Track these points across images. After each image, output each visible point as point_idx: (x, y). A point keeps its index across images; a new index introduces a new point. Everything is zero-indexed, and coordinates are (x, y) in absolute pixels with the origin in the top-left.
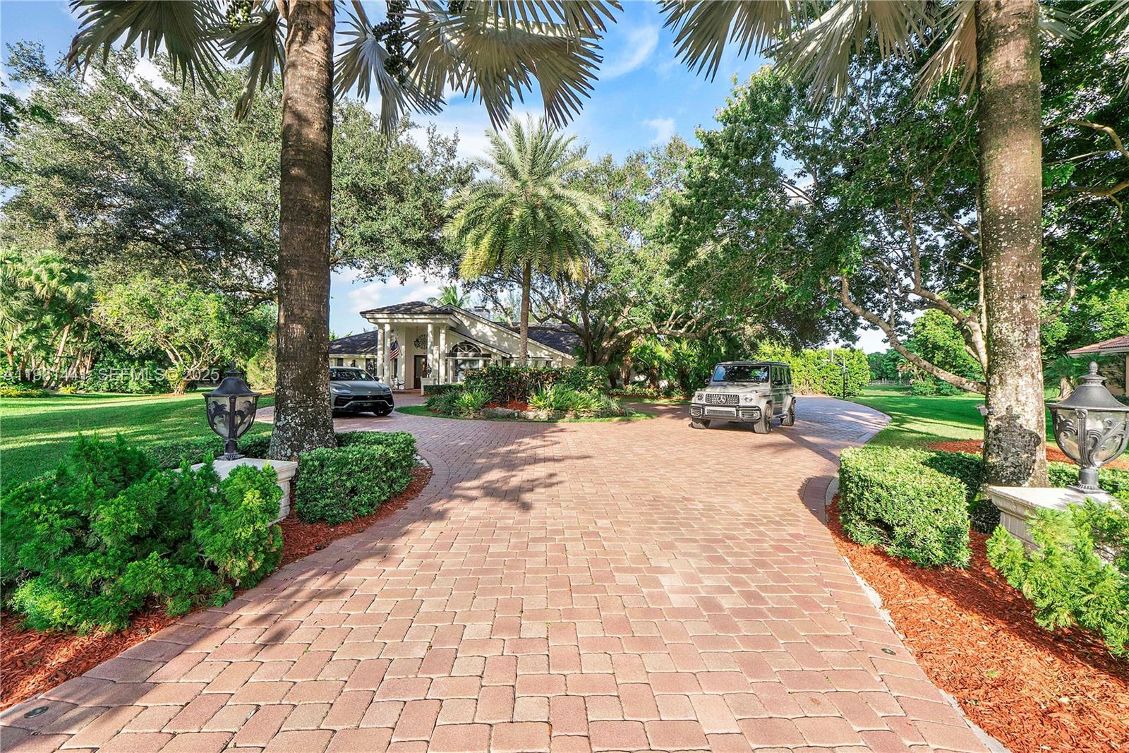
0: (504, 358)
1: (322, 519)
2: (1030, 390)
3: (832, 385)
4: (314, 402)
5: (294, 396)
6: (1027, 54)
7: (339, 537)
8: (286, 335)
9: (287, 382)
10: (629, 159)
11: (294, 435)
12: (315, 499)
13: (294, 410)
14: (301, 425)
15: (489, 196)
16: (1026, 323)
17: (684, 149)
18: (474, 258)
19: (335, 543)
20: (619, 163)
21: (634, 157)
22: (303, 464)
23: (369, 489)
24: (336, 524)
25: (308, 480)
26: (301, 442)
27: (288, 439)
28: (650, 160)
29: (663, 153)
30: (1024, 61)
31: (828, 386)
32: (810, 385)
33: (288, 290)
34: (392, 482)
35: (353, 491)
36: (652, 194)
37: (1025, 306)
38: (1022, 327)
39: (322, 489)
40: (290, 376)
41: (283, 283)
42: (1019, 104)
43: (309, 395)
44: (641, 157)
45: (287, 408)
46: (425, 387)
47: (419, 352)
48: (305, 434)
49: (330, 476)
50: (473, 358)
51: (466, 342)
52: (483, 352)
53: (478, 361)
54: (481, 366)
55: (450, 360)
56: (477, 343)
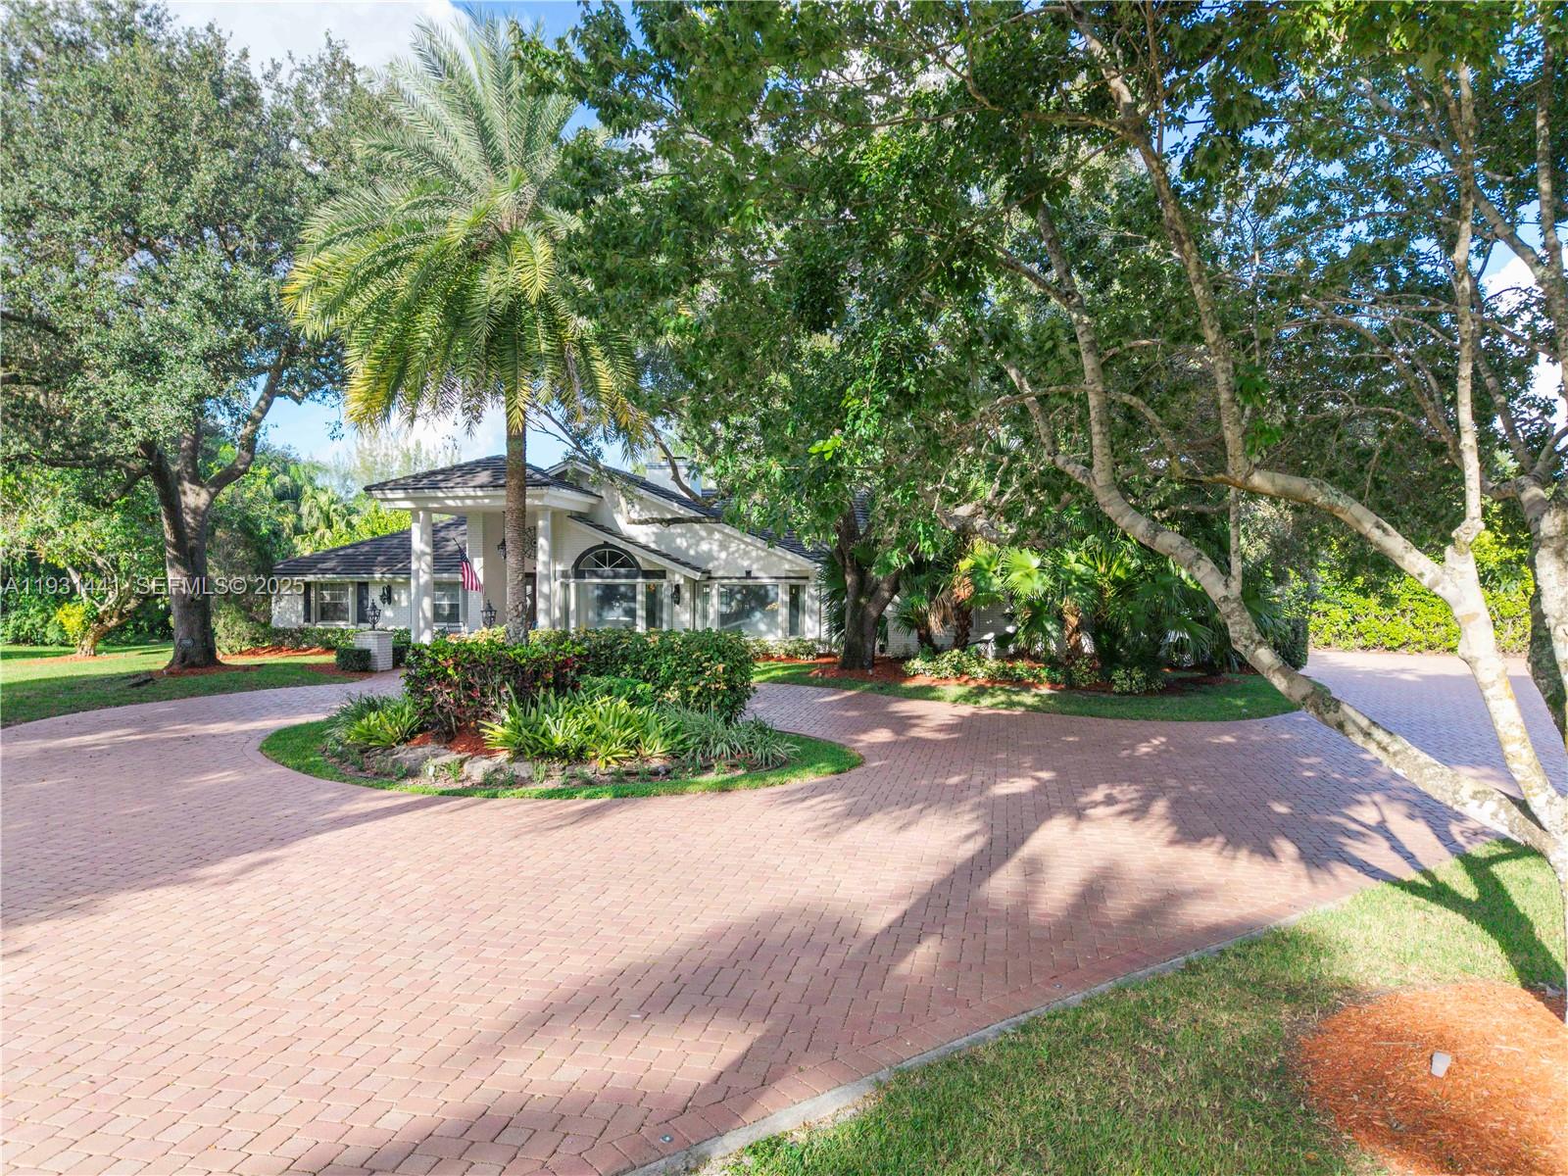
50: (623, 581)
51: (606, 545)
52: (645, 567)
53: (633, 587)
54: (640, 597)
55: (572, 586)
56: (630, 548)
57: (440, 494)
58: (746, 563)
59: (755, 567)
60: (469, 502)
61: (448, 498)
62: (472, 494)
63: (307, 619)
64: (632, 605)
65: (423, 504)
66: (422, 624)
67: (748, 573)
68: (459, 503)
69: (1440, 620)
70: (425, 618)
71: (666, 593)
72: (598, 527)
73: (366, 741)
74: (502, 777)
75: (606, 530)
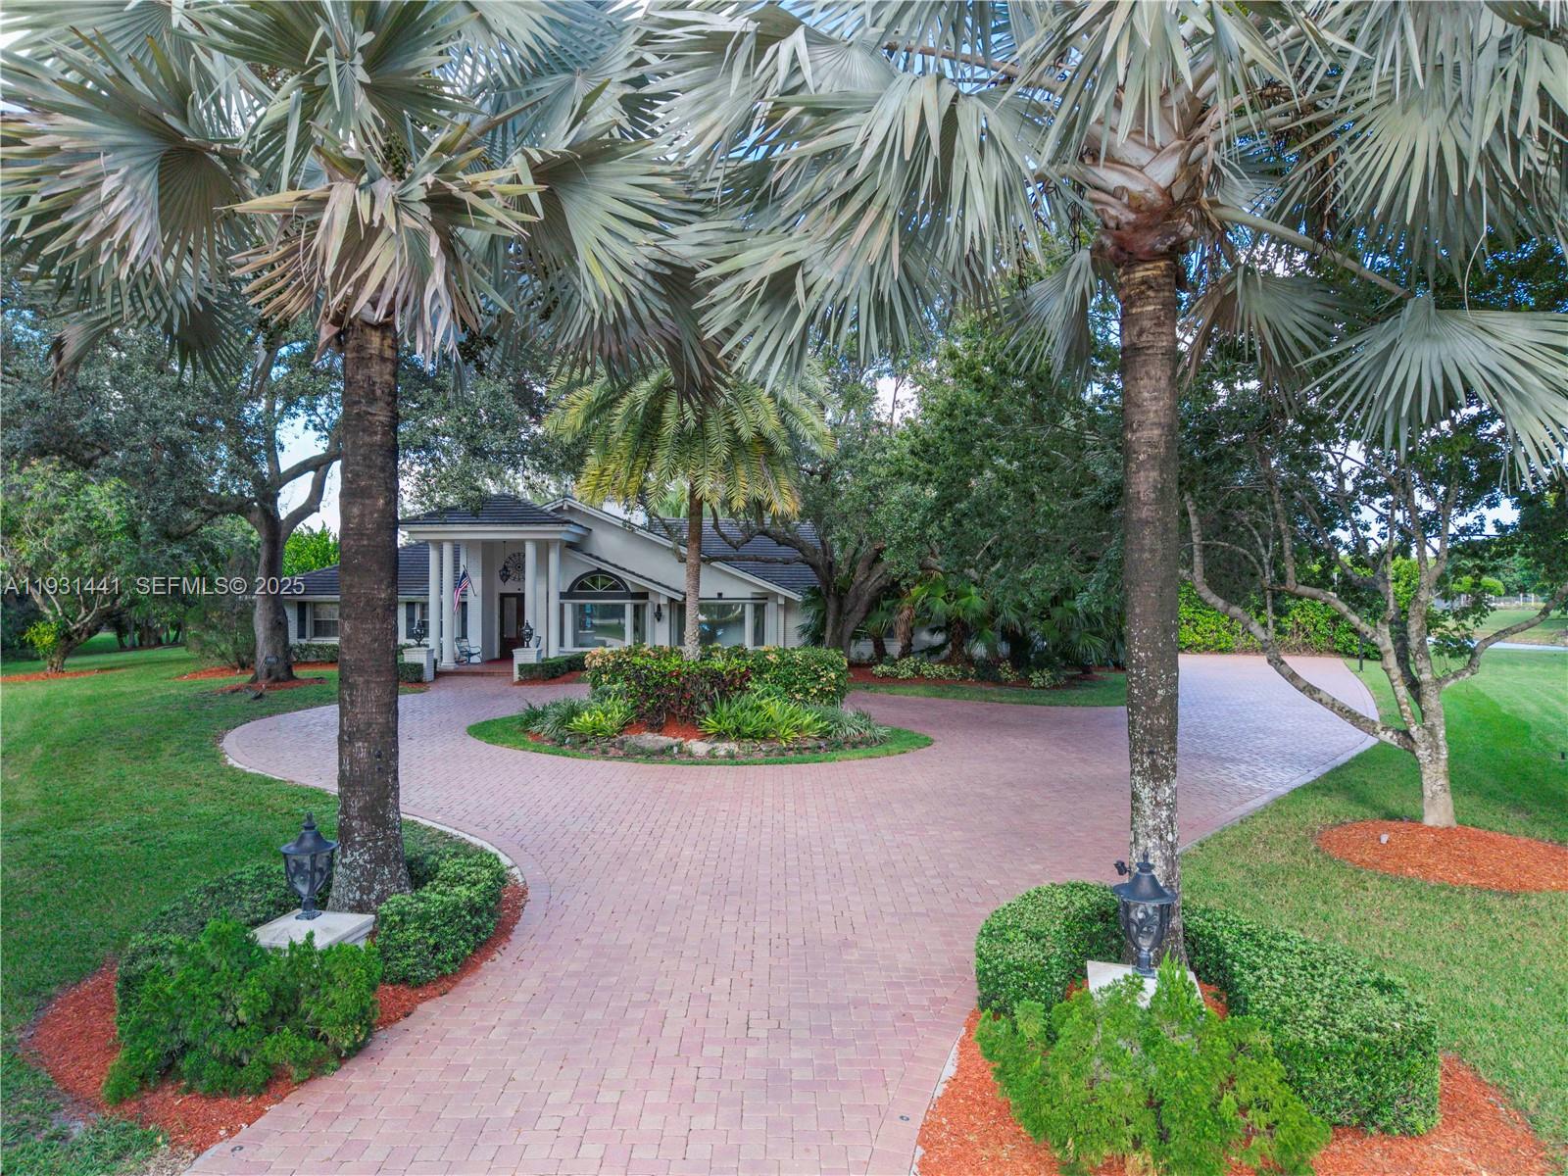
0: (672, 600)
1: (405, 980)
2: (1158, 853)
4: (384, 832)
5: (362, 828)
6: (1156, 487)
7: (424, 999)
8: (351, 755)
9: (354, 812)
11: (362, 874)
12: (397, 959)
13: (363, 844)
14: (370, 862)
16: (1155, 780)
19: (420, 1007)
22: (382, 920)
23: (453, 942)
24: (419, 986)
25: (388, 937)
26: (372, 883)
27: (356, 880)
30: (1153, 496)
33: (352, 703)
34: (478, 929)
35: (437, 947)
37: (1154, 761)
38: (1151, 784)
39: (404, 948)
40: (356, 805)
41: (346, 693)
42: (1147, 542)
43: (378, 826)
45: (354, 842)
46: (522, 667)
47: (510, 587)
48: (375, 873)
49: (411, 933)
50: (612, 601)
51: (599, 570)
52: (632, 589)
53: (623, 606)
54: (628, 615)
55: (569, 605)
56: (622, 574)
58: (719, 588)
59: (726, 591)
63: (302, 634)
64: (621, 621)
67: (720, 595)
68: (483, 536)
71: (649, 612)
72: (590, 555)
73: (594, 733)
74: (723, 753)
75: (598, 558)
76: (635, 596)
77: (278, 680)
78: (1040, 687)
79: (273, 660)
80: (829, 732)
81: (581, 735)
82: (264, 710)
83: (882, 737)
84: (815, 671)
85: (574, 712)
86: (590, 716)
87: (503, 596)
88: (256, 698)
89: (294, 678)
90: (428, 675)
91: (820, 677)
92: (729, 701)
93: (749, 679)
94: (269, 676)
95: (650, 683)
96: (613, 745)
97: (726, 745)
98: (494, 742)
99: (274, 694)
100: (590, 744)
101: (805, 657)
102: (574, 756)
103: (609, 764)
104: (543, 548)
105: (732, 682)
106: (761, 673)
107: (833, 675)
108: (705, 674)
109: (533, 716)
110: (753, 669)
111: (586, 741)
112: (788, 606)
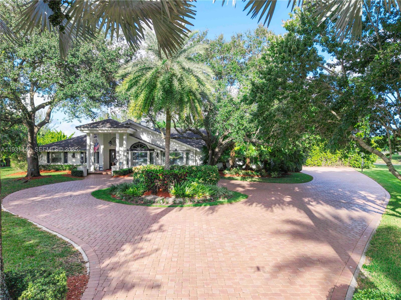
0: (161, 151)
3: (355, 162)
10: (233, 37)
15: (143, 69)
17: (265, 32)
18: (136, 106)
20: (228, 40)
21: (236, 36)
28: (246, 38)
29: (253, 34)
31: (353, 162)
32: (342, 162)
36: (247, 57)
44: (240, 36)
46: (114, 172)
47: (112, 147)
50: (143, 152)
51: (139, 142)
52: (149, 148)
53: (147, 153)
54: (148, 156)
55: (130, 153)
56: (146, 143)
57: (98, 129)
58: (175, 147)
59: (178, 148)
60: (105, 131)
61: (100, 130)
62: (107, 129)
63: (48, 162)
64: (146, 158)
65: (92, 132)
66: (91, 164)
67: (176, 150)
68: (103, 132)
69: (317, 159)
70: (92, 162)
71: (154, 155)
72: (137, 138)
73: (133, 195)
74: (178, 202)
75: (139, 139)
76: (150, 150)
77: (34, 176)
78: (274, 177)
79: (33, 170)
80: (214, 194)
81: (129, 196)
82: (26, 187)
83: (231, 195)
84: (209, 173)
85: (127, 187)
86: (132, 189)
87: (110, 150)
88: (25, 182)
89: (40, 175)
90: (85, 174)
91: (210, 175)
92: (180, 184)
93: (187, 176)
94: (32, 175)
95: (153, 178)
96: (140, 199)
97: (179, 199)
98: (99, 198)
99: (32, 181)
100: (131, 199)
101: (205, 169)
102: (126, 204)
103: (138, 207)
104: (121, 135)
105: (181, 178)
106: (191, 173)
107: (215, 174)
108: (172, 175)
109: (113, 189)
110: (188, 173)
111: (130, 198)
112: (196, 153)
